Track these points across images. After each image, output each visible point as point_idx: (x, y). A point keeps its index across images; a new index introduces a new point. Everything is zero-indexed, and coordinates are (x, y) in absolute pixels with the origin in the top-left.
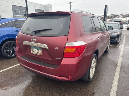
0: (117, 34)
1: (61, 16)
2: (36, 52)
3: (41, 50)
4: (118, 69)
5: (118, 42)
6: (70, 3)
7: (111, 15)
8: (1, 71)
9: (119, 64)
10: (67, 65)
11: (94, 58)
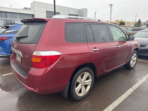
4: (130, 91)
6: (110, 6)
11: (86, 73)
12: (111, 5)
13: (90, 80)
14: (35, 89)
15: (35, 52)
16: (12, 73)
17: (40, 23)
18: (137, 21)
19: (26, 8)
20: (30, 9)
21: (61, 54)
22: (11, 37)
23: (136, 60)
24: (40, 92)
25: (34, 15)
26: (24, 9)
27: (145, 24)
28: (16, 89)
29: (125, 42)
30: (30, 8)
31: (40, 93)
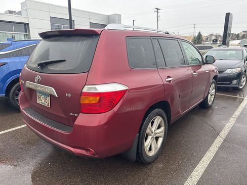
0: (235, 71)
1: (84, 38)
2: (43, 101)
3: (49, 98)
4: (218, 141)
5: (241, 87)
6: (156, 10)
7: (244, 32)
8: (2, 132)
9: (224, 133)
10: (84, 127)
11: (158, 117)
12: (158, 9)
13: (162, 129)
14: (87, 150)
15: (86, 86)
16: (25, 125)
17: (86, 38)
18: (197, 35)
19: (11, 12)
20: (20, 13)
21: (127, 88)
22: (5, 64)
23: (214, 93)
24: (97, 154)
25: (28, 24)
26: (8, 12)
27: (207, 39)
28: (33, 157)
29: (200, 67)
30: (21, 11)
31: (97, 156)
